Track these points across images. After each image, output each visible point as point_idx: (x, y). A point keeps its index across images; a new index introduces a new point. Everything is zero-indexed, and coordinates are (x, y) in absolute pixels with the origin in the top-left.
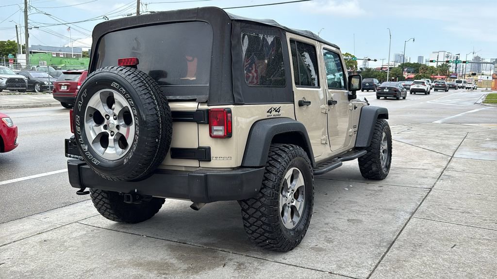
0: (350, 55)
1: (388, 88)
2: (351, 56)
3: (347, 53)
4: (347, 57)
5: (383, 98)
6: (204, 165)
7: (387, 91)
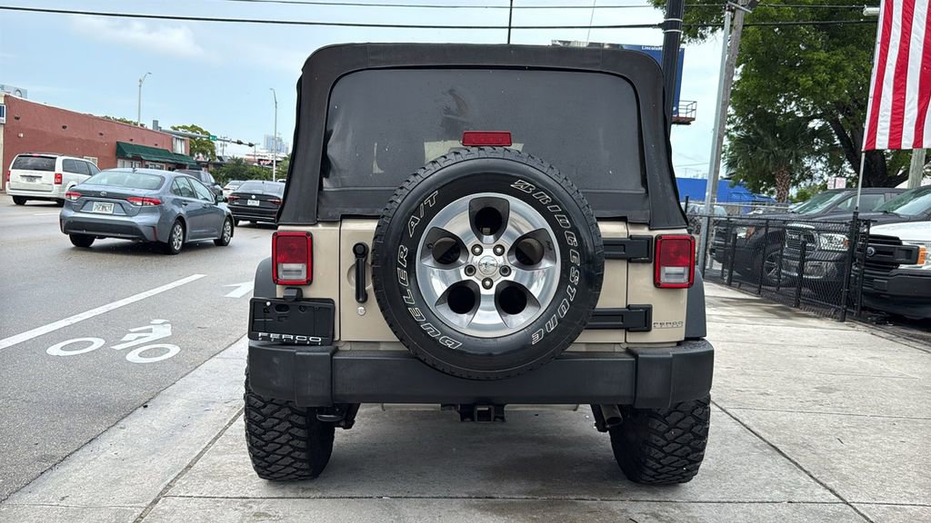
0: (200, 130)
1: (259, 197)
2: (203, 132)
3: (193, 126)
4: (195, 134)
5: (248, 222)
6: (634, 338)
7: (257, 203)
